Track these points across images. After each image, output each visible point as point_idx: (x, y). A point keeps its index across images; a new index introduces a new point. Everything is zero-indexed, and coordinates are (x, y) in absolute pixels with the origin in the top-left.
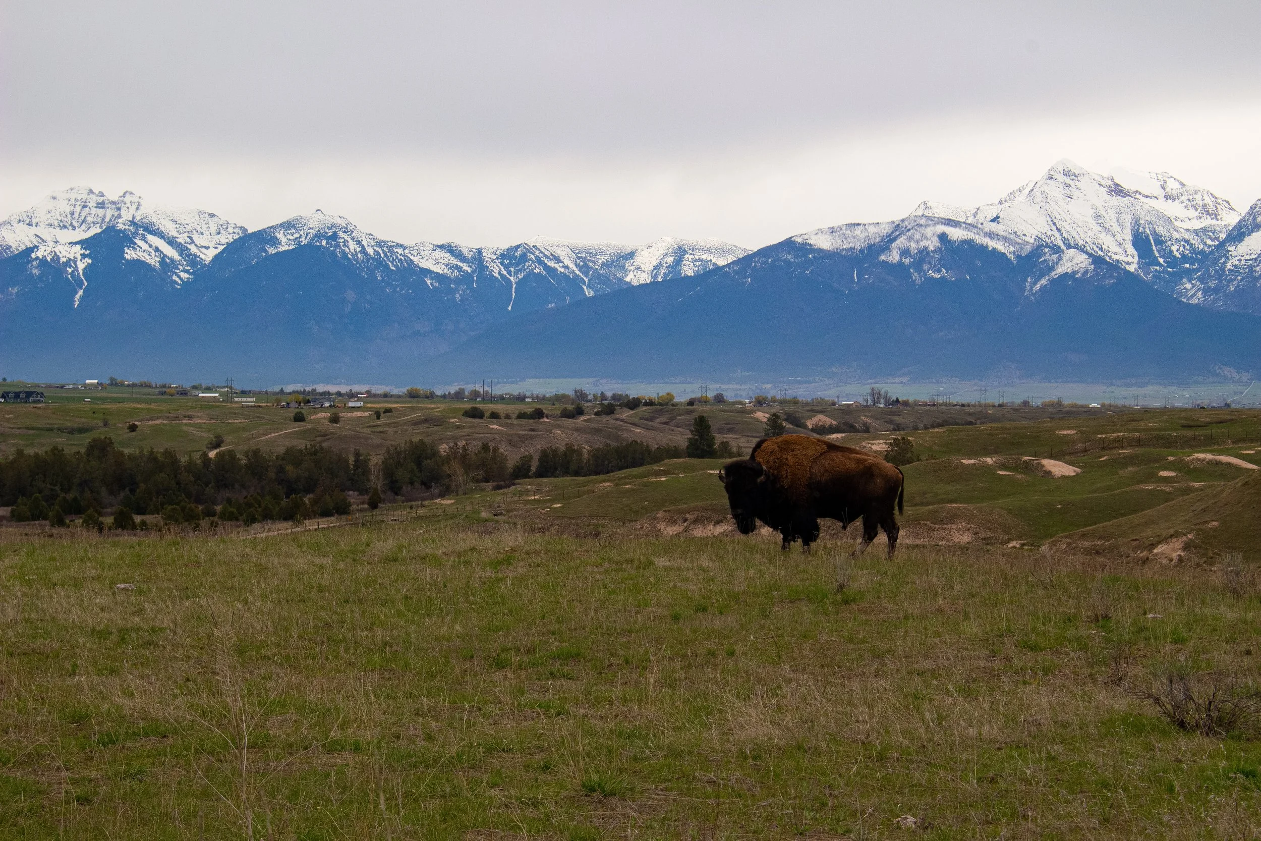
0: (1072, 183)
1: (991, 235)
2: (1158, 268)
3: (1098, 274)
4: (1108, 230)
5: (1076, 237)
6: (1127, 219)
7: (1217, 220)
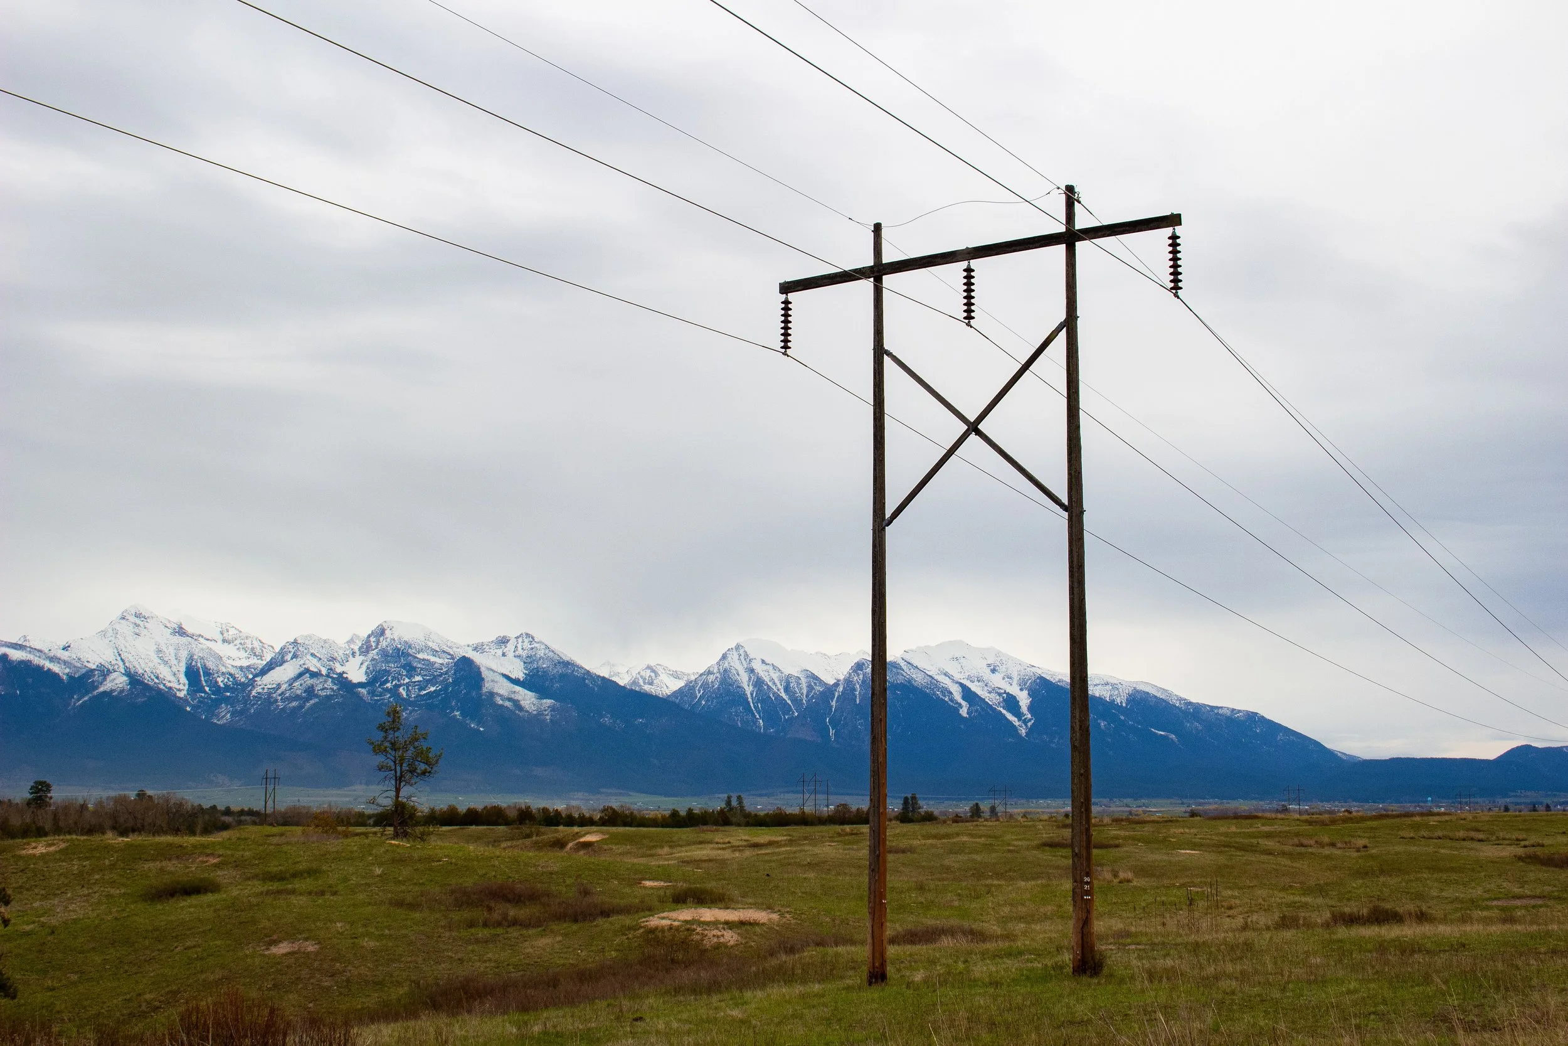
0: (141, 624)
1: (52, 659)
2: (203, 695)
3: (132, 693)
4: (166, 663)
5: (137, 666)
6: (184, 655)
7: (262, 660)
